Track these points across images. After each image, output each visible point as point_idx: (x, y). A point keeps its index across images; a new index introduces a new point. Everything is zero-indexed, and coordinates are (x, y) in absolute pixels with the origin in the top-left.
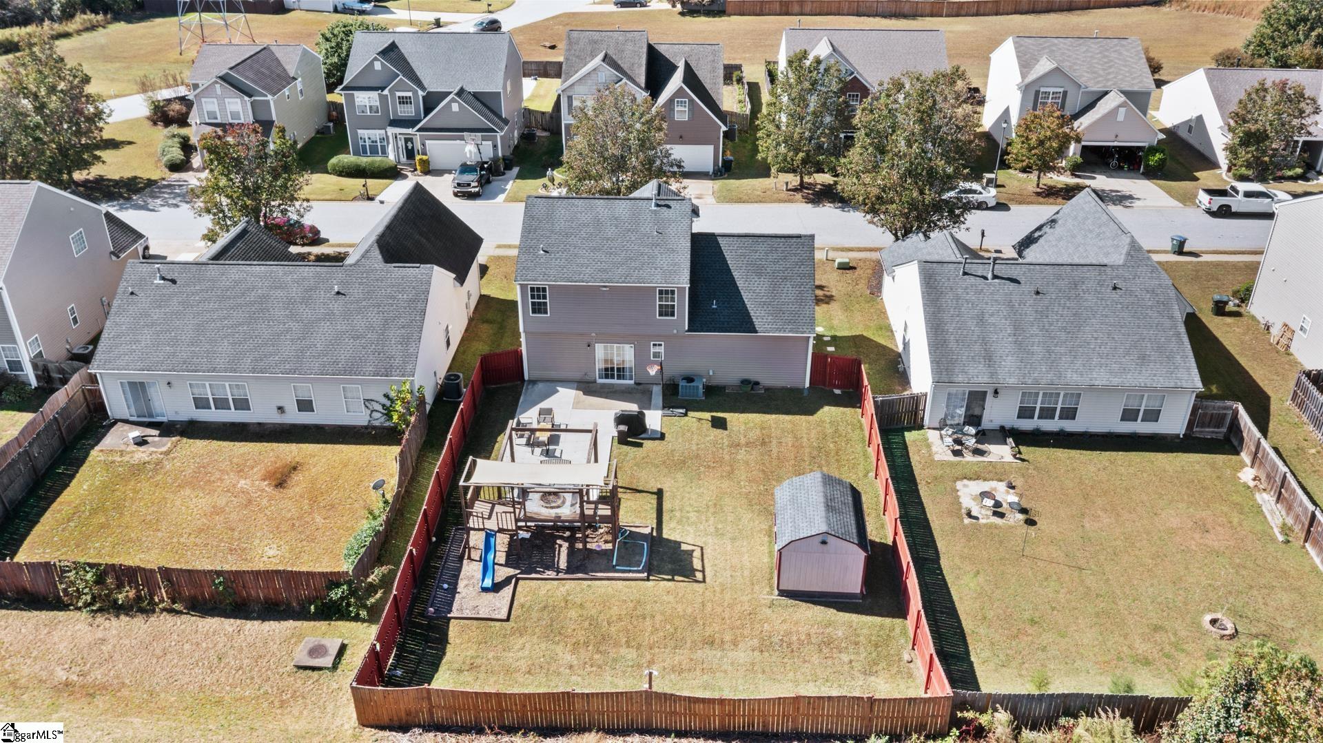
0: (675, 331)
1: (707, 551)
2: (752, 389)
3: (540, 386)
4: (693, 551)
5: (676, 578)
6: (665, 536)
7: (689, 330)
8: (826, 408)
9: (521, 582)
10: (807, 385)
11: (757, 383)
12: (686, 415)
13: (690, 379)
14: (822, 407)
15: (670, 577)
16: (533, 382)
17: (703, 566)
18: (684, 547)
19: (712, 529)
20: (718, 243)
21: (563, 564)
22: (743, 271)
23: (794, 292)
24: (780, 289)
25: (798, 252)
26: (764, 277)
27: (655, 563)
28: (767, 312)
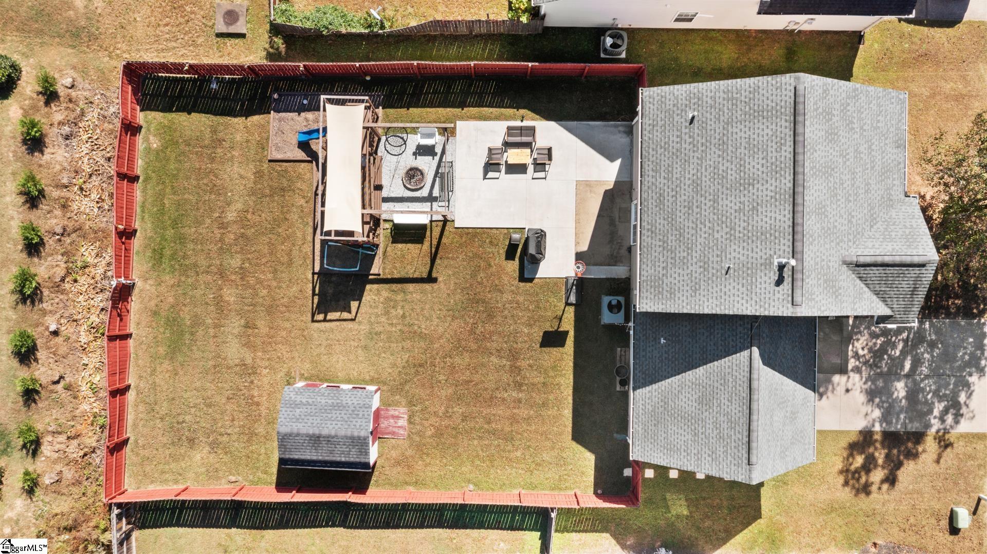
1: (350, 325)
3: (624, 141)
6: (368, 287)
12: (567, 304)
17: (331, 321)
22: (705, 381)
23: (680, 442)
24: (683, 425)
25: (729, 456)
26: (698, 407)
27: (334, 279)
28: (657, 405)
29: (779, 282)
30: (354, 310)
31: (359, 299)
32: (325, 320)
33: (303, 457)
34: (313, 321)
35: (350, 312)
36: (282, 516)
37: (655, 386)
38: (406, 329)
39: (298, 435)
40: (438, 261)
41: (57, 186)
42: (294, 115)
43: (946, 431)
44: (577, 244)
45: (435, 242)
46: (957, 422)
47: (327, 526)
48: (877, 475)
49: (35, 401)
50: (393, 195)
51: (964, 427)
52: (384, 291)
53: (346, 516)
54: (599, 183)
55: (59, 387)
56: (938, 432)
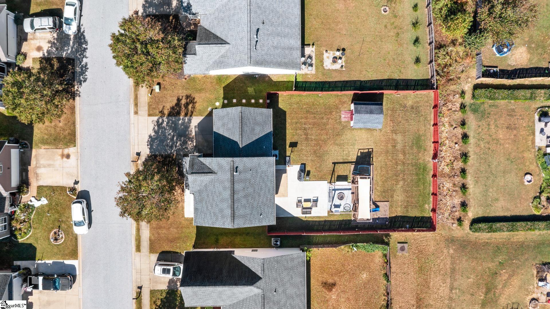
1: (361, 148)
6: (355, 160)
12: (289, 156)
14: (280, 107)
15: (372, 158)
22: (253, 136)
23: (259, 116)
24: (258, 122)
25: (247, 114)
26: (255, 127)
27: (366, 163)
28: (265, 127)
29: (237, 167)
30: (359, 153)
31: (358, 156)
32: (369, 149)
33: (375, 106)
34: (373, 149)
35: (361, 152)
36: (382, 83)
37: (266, 133)
38: (342, 147)
39: (377, 114)
40: (332, 169)
41: (457, 191)
42: (381, 217)
43: (161, 117)
44: (287, 176)
45: (333, 176)
46: (158, 120)
47: (367, 81)
48: (183, 101)
49: (462, 121)
50: (348, 191)
51: (155, 118)
52: (350, 159)
53: (361, 84)
54: (280, 197)
55: (454, 126)
56: (164, 116)
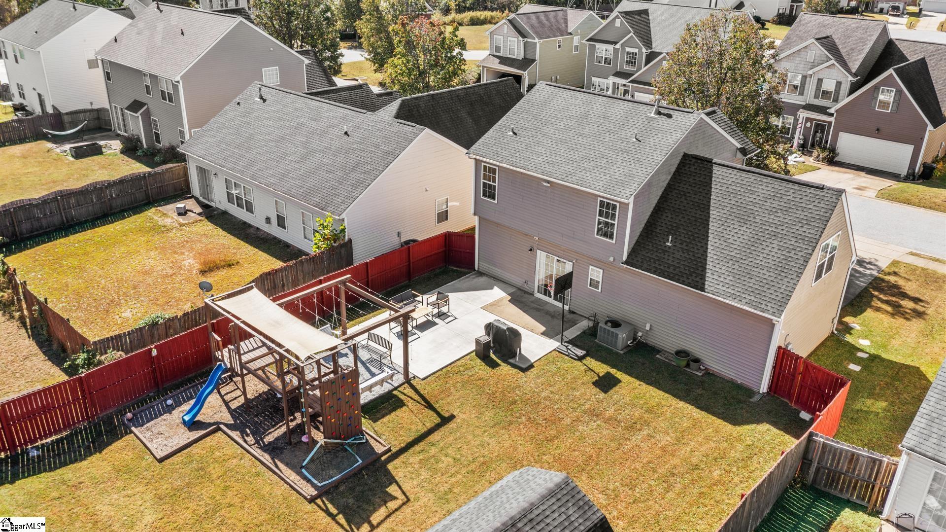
0: (611, 259)
1: (407, 509)
2: (688, 365)
3: (483, 280)
4: (395, 498)
5: (341, 519)
6: (390, 467)
7: (626, 263)
8: (765, 427)
9: (219, 434)
10: (764, 388)
11: (697, 361)
12: (580, 359)
13: (616, 324)
14: (759, 421)
15: (334, 511)
16: (480, 274)
17: (379, 524)
18: (393, 489)
19: (444, 488)
20: (711, 172)
21: (268, 439)
22: (725, 212)
23: (779, 255)
24: (761, 247)
25: (810, 206)
26: (748, 226)
27: (342, 488)
28: (730, 269)
30: (396, 493)
31: (393, 481)
43: (882, 270)
44: (531, 330)
45: (417, 397)
52: (412, 457)
56: (880, 273)
